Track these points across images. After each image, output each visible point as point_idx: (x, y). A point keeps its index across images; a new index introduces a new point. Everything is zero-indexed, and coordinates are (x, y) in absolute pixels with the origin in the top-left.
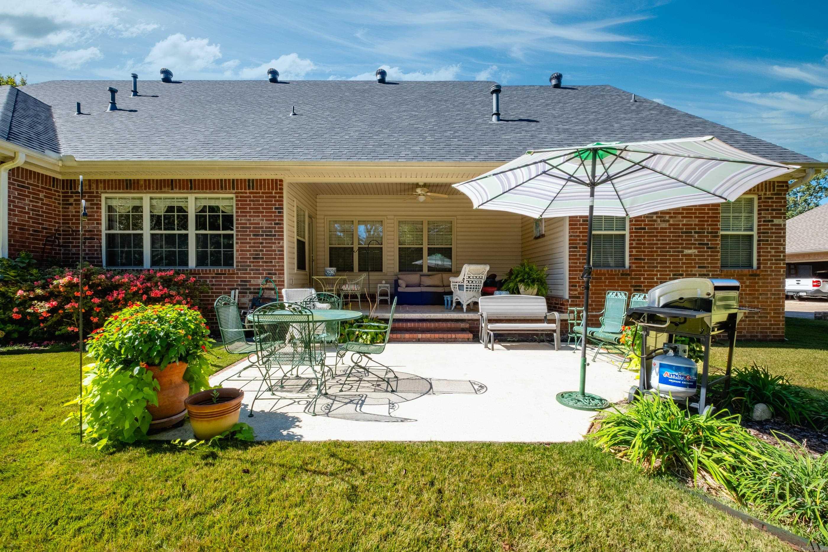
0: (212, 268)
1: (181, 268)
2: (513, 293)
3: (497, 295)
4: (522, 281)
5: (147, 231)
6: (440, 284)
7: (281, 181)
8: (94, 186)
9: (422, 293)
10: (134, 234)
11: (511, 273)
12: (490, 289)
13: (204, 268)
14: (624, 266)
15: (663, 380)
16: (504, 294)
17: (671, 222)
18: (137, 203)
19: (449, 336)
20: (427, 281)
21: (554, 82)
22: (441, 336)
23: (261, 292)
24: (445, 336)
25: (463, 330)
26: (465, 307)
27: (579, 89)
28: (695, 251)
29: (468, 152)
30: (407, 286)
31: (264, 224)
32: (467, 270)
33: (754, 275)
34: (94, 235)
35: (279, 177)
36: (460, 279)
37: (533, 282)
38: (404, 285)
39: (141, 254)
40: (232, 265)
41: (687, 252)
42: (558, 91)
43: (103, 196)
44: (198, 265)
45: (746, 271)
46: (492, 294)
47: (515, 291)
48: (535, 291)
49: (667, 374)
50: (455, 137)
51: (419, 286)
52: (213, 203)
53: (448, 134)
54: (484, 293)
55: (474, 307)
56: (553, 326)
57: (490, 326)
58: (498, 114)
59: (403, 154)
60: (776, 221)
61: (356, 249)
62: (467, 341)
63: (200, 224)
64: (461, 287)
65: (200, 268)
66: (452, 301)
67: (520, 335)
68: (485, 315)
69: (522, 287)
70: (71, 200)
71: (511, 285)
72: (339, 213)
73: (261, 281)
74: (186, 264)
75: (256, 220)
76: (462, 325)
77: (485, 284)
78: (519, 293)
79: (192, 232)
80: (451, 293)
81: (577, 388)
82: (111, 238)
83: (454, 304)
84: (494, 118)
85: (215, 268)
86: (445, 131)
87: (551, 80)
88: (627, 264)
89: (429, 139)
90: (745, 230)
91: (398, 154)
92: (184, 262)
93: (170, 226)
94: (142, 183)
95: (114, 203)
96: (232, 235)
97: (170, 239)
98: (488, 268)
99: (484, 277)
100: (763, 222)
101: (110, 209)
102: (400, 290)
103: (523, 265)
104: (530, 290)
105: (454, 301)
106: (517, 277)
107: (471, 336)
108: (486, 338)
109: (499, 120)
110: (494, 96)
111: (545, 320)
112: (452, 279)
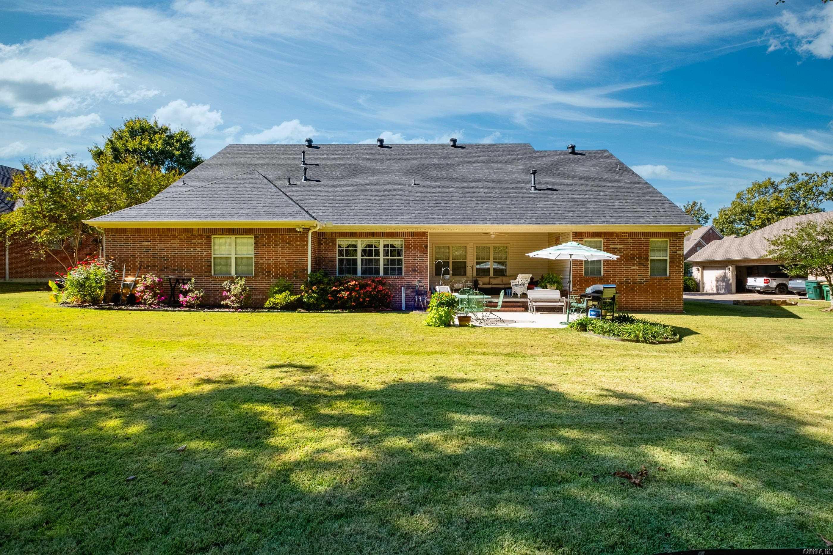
0: (391, 276)
1: (375, 276)
2: (544, 288)
3: (536, 289)
4: (548, 282)
5: (359, 258)
6: (501, 283)
7: (427, 232)
8: (334, 235)
9: (492, 288)
10: (352, 259)
11: (542, 278)
12: (531, 286)
13: (387, 276)
14: (601, 275)
15: (591, 315)
16: (539, 289)
17: (625, 253)
18: (354, 243)
19: (513, 309)
20: (494, 281)
21: (570, 150)
22: (509, 309)
23: (417, 288)
24: (511, 309)
25: (519, 307)
26: (519, 296)
27: (587, 154)
28: (637, 267)
29: (521, 217)
30: (483, 284)
31: (419, 254)
32: (520, 277)
33: (667, 279)
34: (333, 259)
35: (426, 231)
36: (516, 281)
37: (554, 283)
38: (481, 284)
39: (356, 268)
40: (402, 274)
41: (632, 268)
42: (573, 157)
43: (338, 240)
44: (384, 274)
45: (663, 277)
46: (533, 289)
47: (545, 287)
48: (555, 287)
49: (592, 313)
50: (512, 205)
51: (489, 284)
52: (391, 243)
53: (508, 202)
54: (529, 288)
55: (524, 295)
56: (562, 304)
57: (534, 304)
58: (534, 187)
59: (488, 219)
60: (678, 252)
61: (451, 261)
62: (522, 311)
63: (386, 254)
64: (517, 285)
65: (385, 276)
66: (511, 293)
67: (546, 308)
68: (531, 299)
69: (548, 286)
70: (322, 242)
71: (543, 284)
72: (437, 242)
73: (416, 282)
74: (379, 274)
75: (414, 252)
76: (519, 304)
77: (529, 284)
78: (547, 288)
79: (382, 258)
80: (511, 288)
81: (566, 321)
82: (341, 261)
83: (513, 294)
84: (533, 188)
85: (393, 276)
86: (506, 200)
87: (568, 148)
88: (602, 274)
89: (499, 206)
90: (663, 257)
91: (485, 218)
92: (378, 272)
93: (370, 254)
94: (358, 233)
95: (342, 243)
96: (401, 259)
97: (371, 261)
98: (531, 276)
99: (529, 280)
100: (672, 252)
101: (340, 247)
102: (479, 286)
103: (549, 274)
104: (553, 287)
105: (513, 292)
106: (546, 280)
107: (524, 309)
108: (532, 309)
109: (536, 189)
110: (533, 175)
111: (560, 301)
112: (512, 281)
